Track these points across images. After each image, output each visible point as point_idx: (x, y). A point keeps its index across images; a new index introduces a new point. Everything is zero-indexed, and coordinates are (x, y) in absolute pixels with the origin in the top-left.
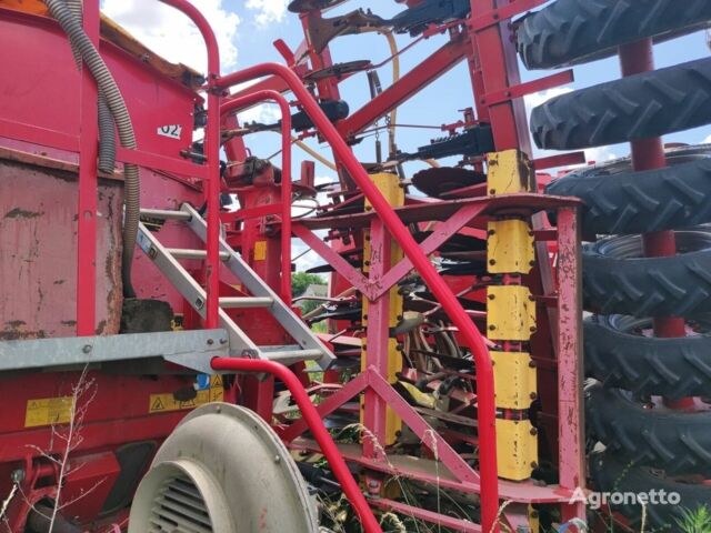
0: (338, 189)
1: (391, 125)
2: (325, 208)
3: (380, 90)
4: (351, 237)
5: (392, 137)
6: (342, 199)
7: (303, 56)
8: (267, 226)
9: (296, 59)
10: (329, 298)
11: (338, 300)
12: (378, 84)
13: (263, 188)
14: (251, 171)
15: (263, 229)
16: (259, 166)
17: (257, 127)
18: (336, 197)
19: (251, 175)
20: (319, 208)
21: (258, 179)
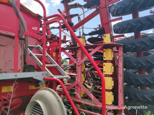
0: (71, 41)
1: (83, 28)
2: (68, 45)
3: (80, 20)
4: (74, 52)
5: (83, 30)
6: (72, 43)
7: (64, 13)
8: (56, 49)
9: (62, 13)
10: (69, 65)
11: (71, 65)
12: (80, 19)
13: (55, 41)
14: (52, 37)
15: (55, 50)
16: (54, 36)
17: (54, 28)
18: (71, 43)
19: (52, 38)
20: (67, 45)
21: (54, 39)
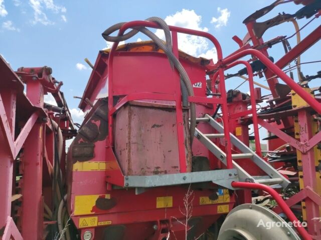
0: (272, 98)
1: (298, 64)
2: (265, 108)
3: (290, 48)
4: (281, 121)
5: (299, 69)
6: (274, 103)
7: (248, 41)
8: (241, 120)
9: (244, 43)
12: (289, 45)
13: (238, 103)
14: (231, 96)
15: (240, 122)
16: (235, 93)
17: (230, 76)
18: (271, 102)
19: (231, 98)
20: (262, 108)
21: (235, 99)
